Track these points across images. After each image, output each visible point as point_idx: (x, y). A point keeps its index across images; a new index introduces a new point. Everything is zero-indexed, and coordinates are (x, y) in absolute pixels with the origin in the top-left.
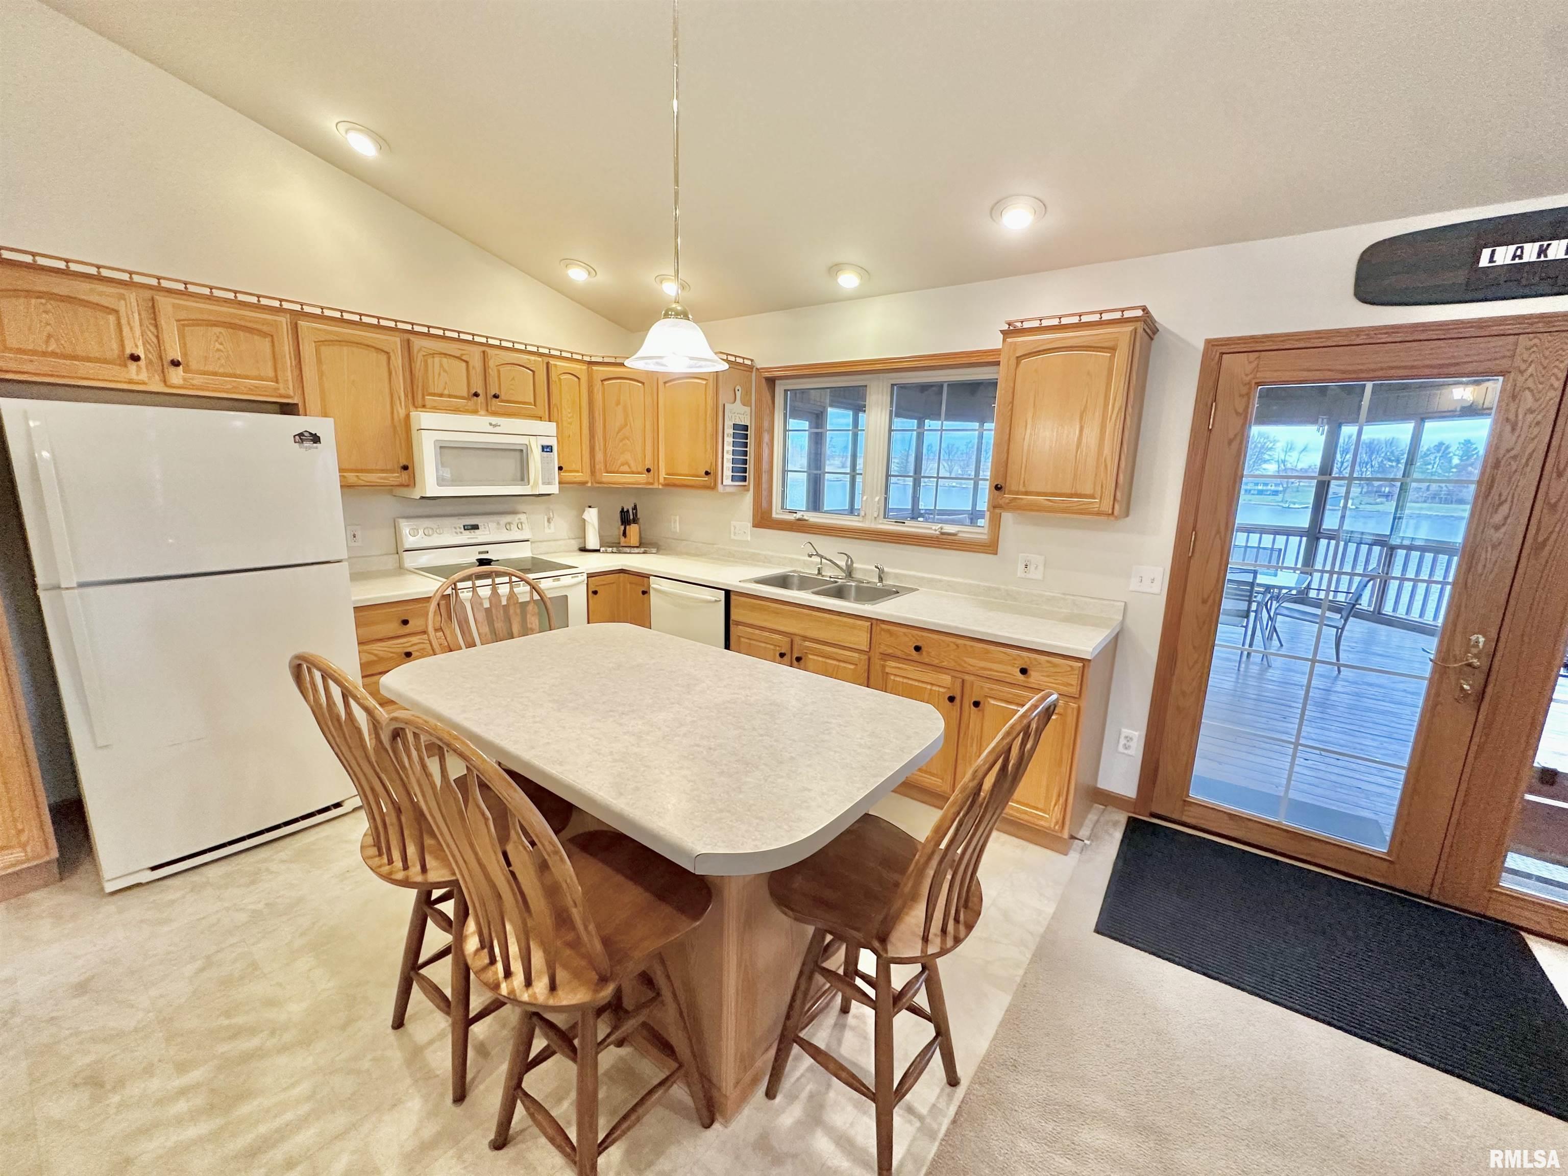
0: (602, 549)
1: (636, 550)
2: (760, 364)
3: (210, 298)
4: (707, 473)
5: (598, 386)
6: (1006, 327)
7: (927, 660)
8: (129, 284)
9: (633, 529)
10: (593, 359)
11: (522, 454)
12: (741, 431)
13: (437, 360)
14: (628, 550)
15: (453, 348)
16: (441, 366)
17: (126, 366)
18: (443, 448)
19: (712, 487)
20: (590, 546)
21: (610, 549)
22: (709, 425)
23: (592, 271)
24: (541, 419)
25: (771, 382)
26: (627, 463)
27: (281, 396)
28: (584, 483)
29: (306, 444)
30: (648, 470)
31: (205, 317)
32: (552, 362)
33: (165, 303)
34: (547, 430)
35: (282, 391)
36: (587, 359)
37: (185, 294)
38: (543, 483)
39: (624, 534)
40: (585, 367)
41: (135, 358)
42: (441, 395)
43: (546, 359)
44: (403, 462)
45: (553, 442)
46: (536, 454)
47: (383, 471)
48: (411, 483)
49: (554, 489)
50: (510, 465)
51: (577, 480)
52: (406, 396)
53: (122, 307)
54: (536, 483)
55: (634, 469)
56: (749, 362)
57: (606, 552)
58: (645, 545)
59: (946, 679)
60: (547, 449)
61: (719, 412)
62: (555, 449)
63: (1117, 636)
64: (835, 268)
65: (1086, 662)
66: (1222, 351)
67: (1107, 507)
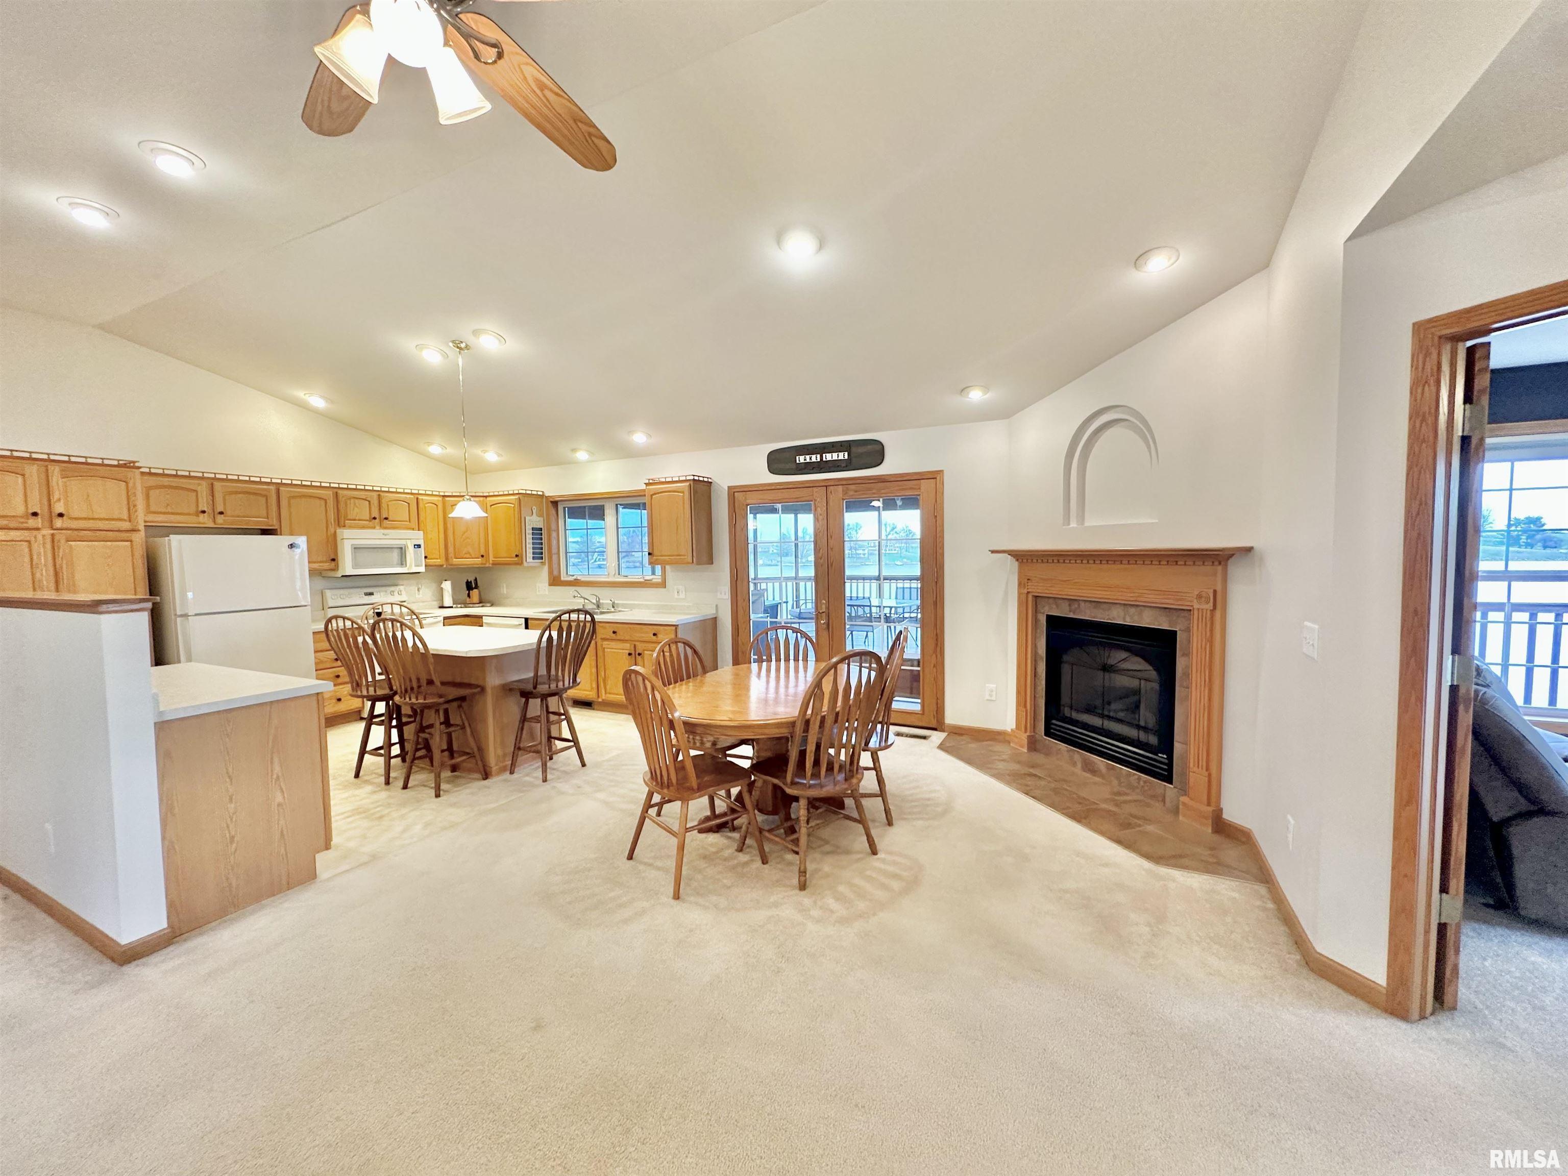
0: (454, 606)
1: (477, 605)
2: (547, 494)
3: (238, 481)
4: (517, 556)
5: (449, 508)
6: (647, 482)
7: (618, 638)
8: (203, 478)
9: (475, 593)
10: (446, 494)
11: (402, 550)
12: (537, 531)
13: (352, 501)
14: (471, 605)
15: (362, 494)
16: (355, 504)
17: (199, 516)
18: (356, 549)
19: (521, 564)
20: (446, 604)
21: (459, 606)
22: (517, 530)
23: (442, 448)
24: (413, 529)
25: (555, 504)
26: (469, 553)
27: (269, 526)
28: (442, 566)
29: (292, 549)
30: (482, 556)
31: (234, 490)
32: (420, 497)
33: (217, 485)
34: (418, 537)
35: (270, 523)
36: (442, 494)
37: (227, 480)
38: (416, 566)
39: (469, 595)
40: (440, 499)
41: (204, 512)
42: (355, 520)
43: (416, 496)
44: (332, 557)
45: (421, 542)
46: (411, 551)
47: (321, 562)
48: (336, 569)
49: (422, 569)
50: (395, 555)
51: (437, 564)
52: (334, 521)
53: (199, 488)
54: (411, 566)
55: (473, 556)
56: (541, 493)
57: (457, 607)
58: (482, 602)
59: (627, 645)
60: (417, 546)
61: (521, 521)
62: (422, 546)
63: (715, 620)
64: (574, 450)
65: (676, 626)
66: (733, 492)
67: (690, 560)
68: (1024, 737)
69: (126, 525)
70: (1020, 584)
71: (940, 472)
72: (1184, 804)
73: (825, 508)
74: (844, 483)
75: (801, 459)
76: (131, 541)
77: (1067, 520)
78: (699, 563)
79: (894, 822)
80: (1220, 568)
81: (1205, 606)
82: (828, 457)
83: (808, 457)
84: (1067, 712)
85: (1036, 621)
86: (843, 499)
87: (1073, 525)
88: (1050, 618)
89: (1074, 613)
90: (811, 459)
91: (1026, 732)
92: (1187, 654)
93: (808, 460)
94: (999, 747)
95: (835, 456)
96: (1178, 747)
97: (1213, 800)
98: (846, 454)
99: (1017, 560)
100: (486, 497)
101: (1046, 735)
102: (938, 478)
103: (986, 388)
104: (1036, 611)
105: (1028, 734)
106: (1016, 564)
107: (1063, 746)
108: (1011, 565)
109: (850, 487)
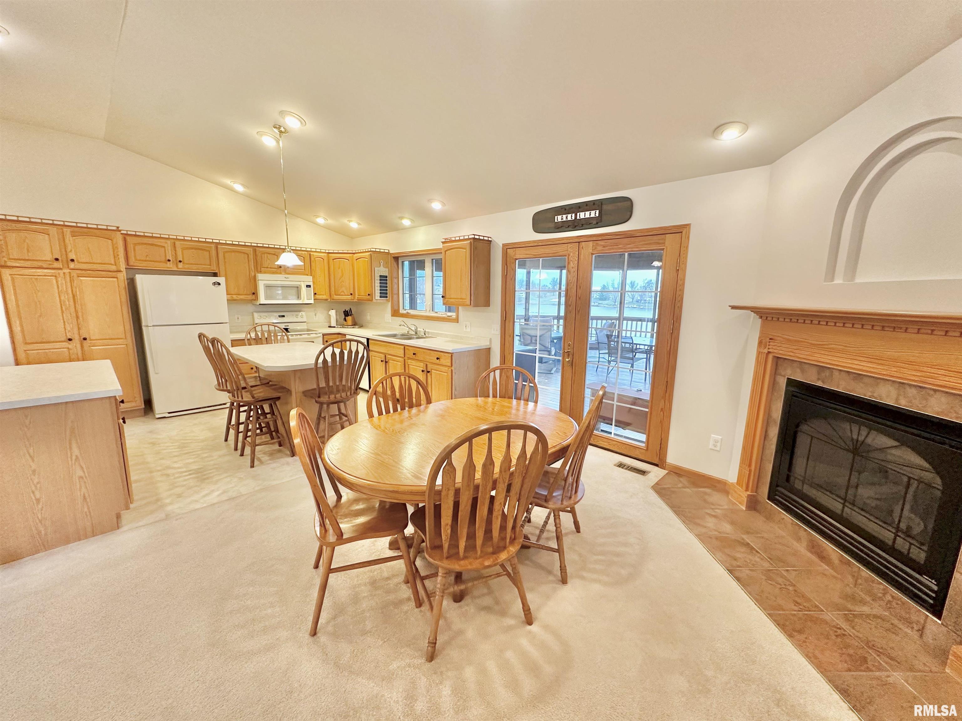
1: (350, 327)
2: (391, 252)
3: (191, 241)
4: (370, 295)
5: (331, 261)
6: (444, 240)
7: (417, 358)
8: (169, 239)
9: (349, 318)
10: (330, 251)
11: (298, 288)
12: (383, 279)
13: (266, 255)
14: (346, 327)
15: (271, 251)
16: (267, 257)
17: (166, 263)
18: (268, 287)
19: (372, 300)
20: (332, 326)
21: (339, 326)
22: (369, 276)
23: (325, 219)
24: (307, 275)
25: (396, 259)
26: (343, 292)
27: (212, 270)
28: (327, 300)
29: (216, 286)
30: (351, 294)
31: (190, 247)
32: (312, 253)
33: (177, 243)
34: (309, 280)
35: (212, 269)
36: (327, 251)
37: (184, 240)
38: (307, 299)
39: (345, 320)
40: (326, 255)
41: (169, 260)
42: (267, 268)
43: (309, 253)
44: (253, 291)
45: (311, 284)
46: (304, 289)
47: (245, 295)
48: (257, 299)
49: (312, 301)
50: (294, 291)
51: (324, 298)
52: (254, 269)
53: (166, 245)
54: (304, 299)
55: (346, 294)
56: (387, 251)
57: (338, 327)
58: (355, 324)
59: (422, 364)
60: (308, 286)
61: (372, 271)
62: (312, 286)
63: (488, 350)
64: (402, 218)
65: (452, 354)
66: (507, 247)
67: (468, 303)
68: (744, 495)
69: (114, 268)
70: (760, 343)
71: (687, 226)
73: (576, 262)
74: (595, 239)
75: (559, 218)
76: (117, 278)
77: (831, 275)
78: (476, 305)
79: (569, 580)
82: (582, 215)
83: (564, 216)
84: (798, 485)
85: (774, 384)
86: (592, 254)
87: (838, 281)
88: (791, 382)
89: (823, 382)
90: (567, 218)
91: (747, 490)
93: (565, 219)
94: (716, 497)
98: (598, 211)
99: (761, 317)
100: (354, 253)
101: (769, 499)
102: (684, 232)
103: (745, 128)
104: (775, 372)
105: (749, 493)
106: (759, 322)
107: (788, 517)
108: (755, 322)
109: (600, 243)
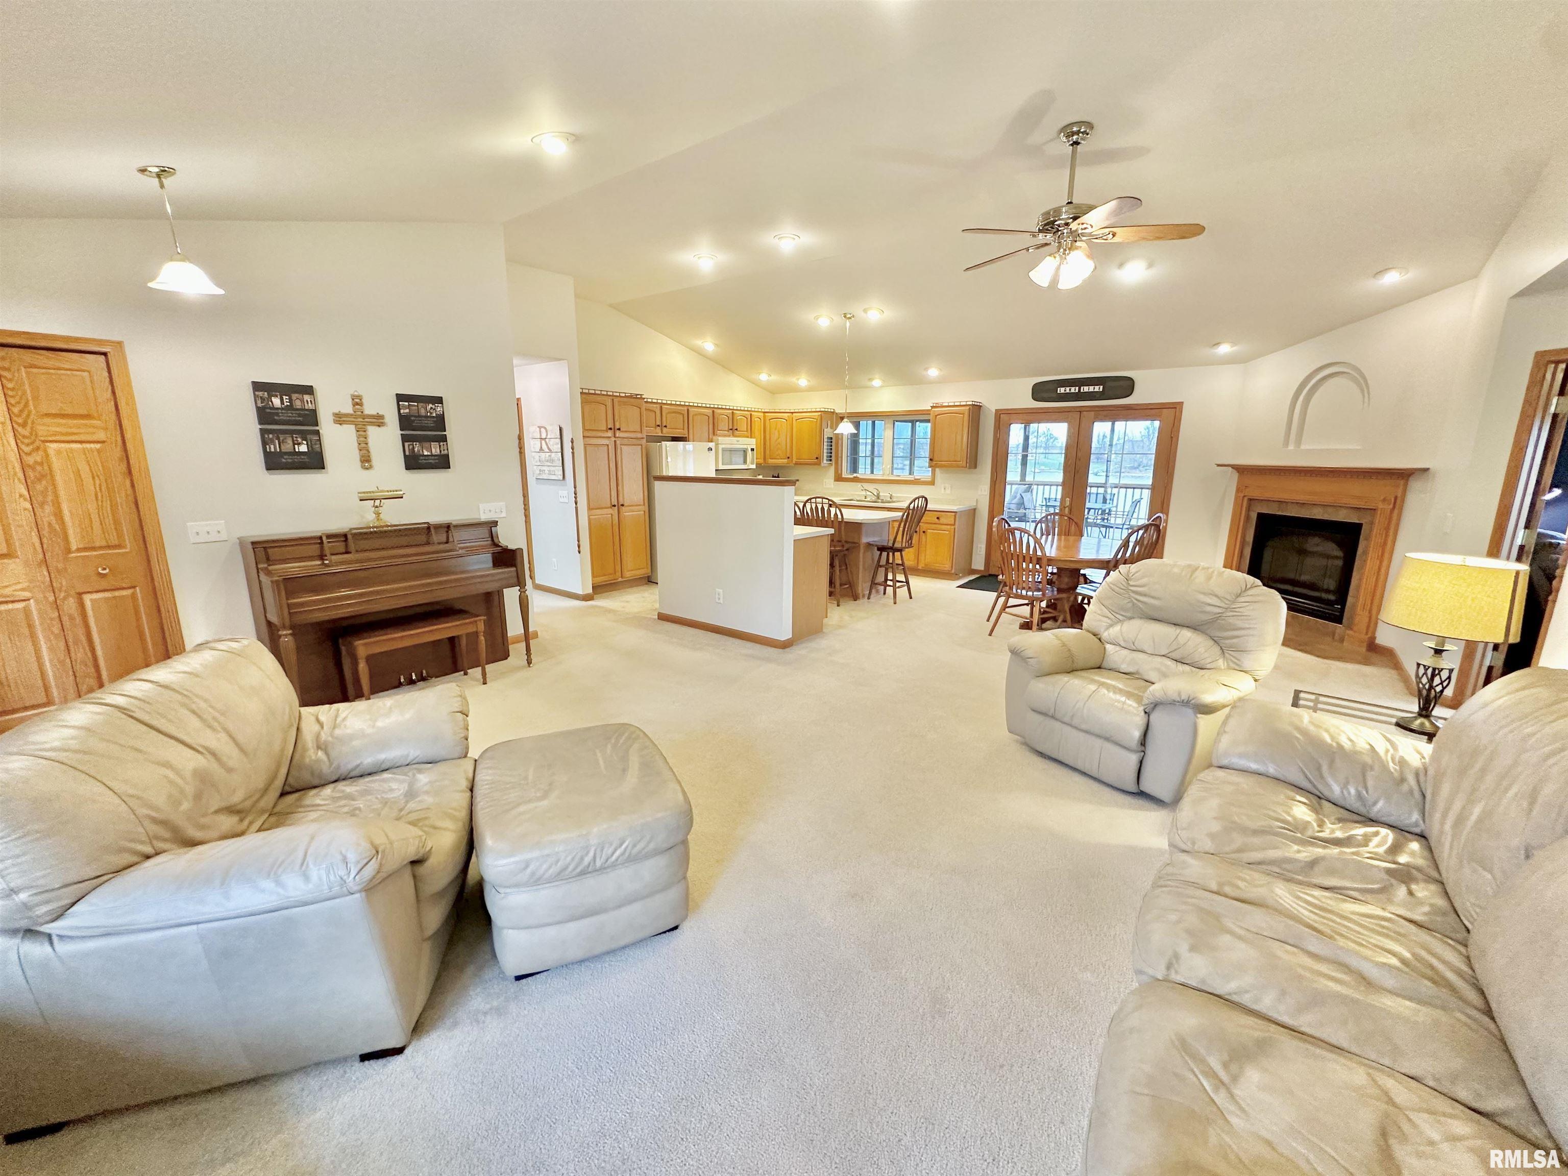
2: (837, 411)
3: (671, 404)
4: (817, 458)
5: (768, 422)
6: (933, 404)
10: (765, 411)
11: (745, 452)
12: (830, 440)
13: (721, 417)
15: (725, 412)
16: (722, 419)
17: (656, 428)
18: (723, 451)
19: (819, 464)
22: (818, 437)
23: (767, 376)
24: (750, 437)
26: (779, 455)
27: (684, 435)
28: (761, 464)
30: (788, 458)
31: (670, 411)
32: (753, 413)
33: (661, 408)
34: (752, 443)
35: (684, 433)
38: (751, 464)
40: (762, 414)
42: (722, 430)
43: (750, 413)
45: (753, 447)
46: (749, 452)
49: (754, 466)
50: (741, 456)
52: (712, 431)
53: (656, 410)
55: (782, 457)
56: (831, 410)
60: (752, 450)
61: (822, 432)
62: (755, 450)
63: (974, 510)
64: (870, 380)
65: (956, 513)
66: (999, 413)
67: (960, 465)
69: (640, 435)
70: (1238, 490)
71: (1182, 403)
72: (1348, 635)
73: (1077, 429)
74: (1097, 409)
75: (1062, 390)
77: (1286, 443)
78: (968, 468)
80: (1402, 482)
81: (1386, 506)
82: (1086, 389)
85: (1248, 518)
87: (1291, 447)
88: (1260, 516)
89: (1282, 511)
92: (1367, 539)
95: (1091, 389)
96: (1350, 600)
97: (1371, 629)
98: (1102, 387)
99: (1238, 472)
100: (795, 413)
102: (1178, 409)
103: (1234, 343)
104: (1249, 509)
106: (1236, 475)
108: (1233, 476)
109: (1101, 412)
